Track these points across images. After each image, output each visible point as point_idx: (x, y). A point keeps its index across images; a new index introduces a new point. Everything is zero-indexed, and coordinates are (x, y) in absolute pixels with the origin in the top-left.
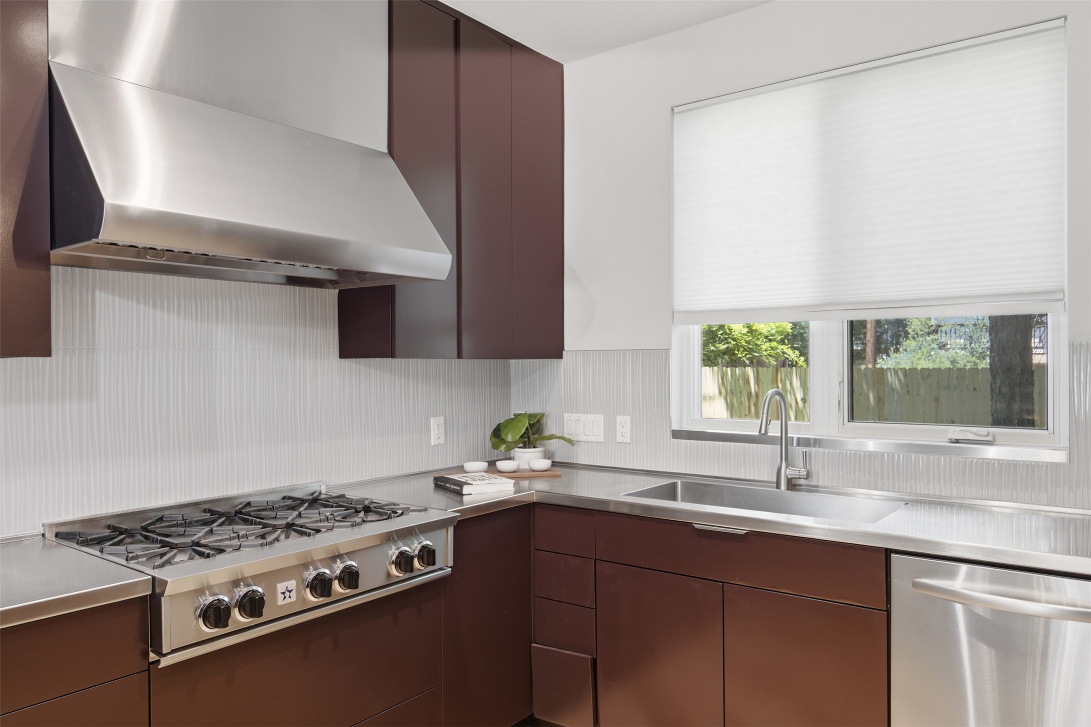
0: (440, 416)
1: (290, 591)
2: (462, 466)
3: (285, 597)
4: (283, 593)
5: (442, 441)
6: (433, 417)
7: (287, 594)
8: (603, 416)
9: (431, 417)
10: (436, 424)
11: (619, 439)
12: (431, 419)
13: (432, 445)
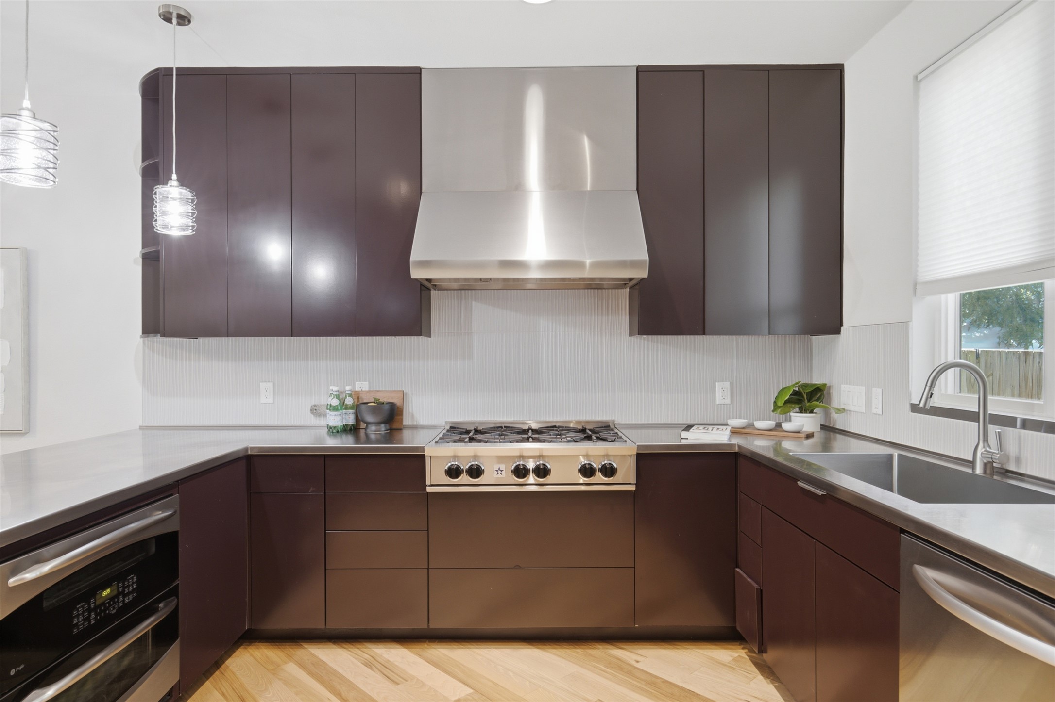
0: (726, 381)
1: (501, 471)
2: (753, 424)
3: (498, 473)
4: (497, 471)
5: (728, 401)
6: (719, 382)
7: (499, 472)
8: (864, 387)
9: (716, 382)
10: (721, 388)
11: (874, 411)
12: (717, 383)
13: (717, 403)
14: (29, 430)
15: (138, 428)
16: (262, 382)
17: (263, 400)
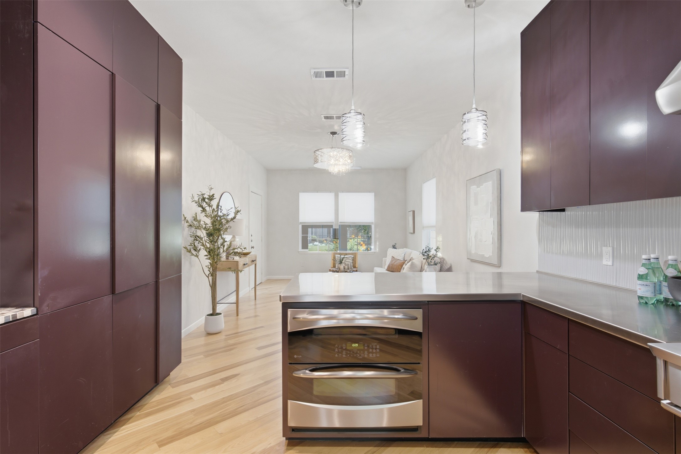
14: (501, 265)
15: (536, 271)
16: (605, 246)
17: (605, 262)
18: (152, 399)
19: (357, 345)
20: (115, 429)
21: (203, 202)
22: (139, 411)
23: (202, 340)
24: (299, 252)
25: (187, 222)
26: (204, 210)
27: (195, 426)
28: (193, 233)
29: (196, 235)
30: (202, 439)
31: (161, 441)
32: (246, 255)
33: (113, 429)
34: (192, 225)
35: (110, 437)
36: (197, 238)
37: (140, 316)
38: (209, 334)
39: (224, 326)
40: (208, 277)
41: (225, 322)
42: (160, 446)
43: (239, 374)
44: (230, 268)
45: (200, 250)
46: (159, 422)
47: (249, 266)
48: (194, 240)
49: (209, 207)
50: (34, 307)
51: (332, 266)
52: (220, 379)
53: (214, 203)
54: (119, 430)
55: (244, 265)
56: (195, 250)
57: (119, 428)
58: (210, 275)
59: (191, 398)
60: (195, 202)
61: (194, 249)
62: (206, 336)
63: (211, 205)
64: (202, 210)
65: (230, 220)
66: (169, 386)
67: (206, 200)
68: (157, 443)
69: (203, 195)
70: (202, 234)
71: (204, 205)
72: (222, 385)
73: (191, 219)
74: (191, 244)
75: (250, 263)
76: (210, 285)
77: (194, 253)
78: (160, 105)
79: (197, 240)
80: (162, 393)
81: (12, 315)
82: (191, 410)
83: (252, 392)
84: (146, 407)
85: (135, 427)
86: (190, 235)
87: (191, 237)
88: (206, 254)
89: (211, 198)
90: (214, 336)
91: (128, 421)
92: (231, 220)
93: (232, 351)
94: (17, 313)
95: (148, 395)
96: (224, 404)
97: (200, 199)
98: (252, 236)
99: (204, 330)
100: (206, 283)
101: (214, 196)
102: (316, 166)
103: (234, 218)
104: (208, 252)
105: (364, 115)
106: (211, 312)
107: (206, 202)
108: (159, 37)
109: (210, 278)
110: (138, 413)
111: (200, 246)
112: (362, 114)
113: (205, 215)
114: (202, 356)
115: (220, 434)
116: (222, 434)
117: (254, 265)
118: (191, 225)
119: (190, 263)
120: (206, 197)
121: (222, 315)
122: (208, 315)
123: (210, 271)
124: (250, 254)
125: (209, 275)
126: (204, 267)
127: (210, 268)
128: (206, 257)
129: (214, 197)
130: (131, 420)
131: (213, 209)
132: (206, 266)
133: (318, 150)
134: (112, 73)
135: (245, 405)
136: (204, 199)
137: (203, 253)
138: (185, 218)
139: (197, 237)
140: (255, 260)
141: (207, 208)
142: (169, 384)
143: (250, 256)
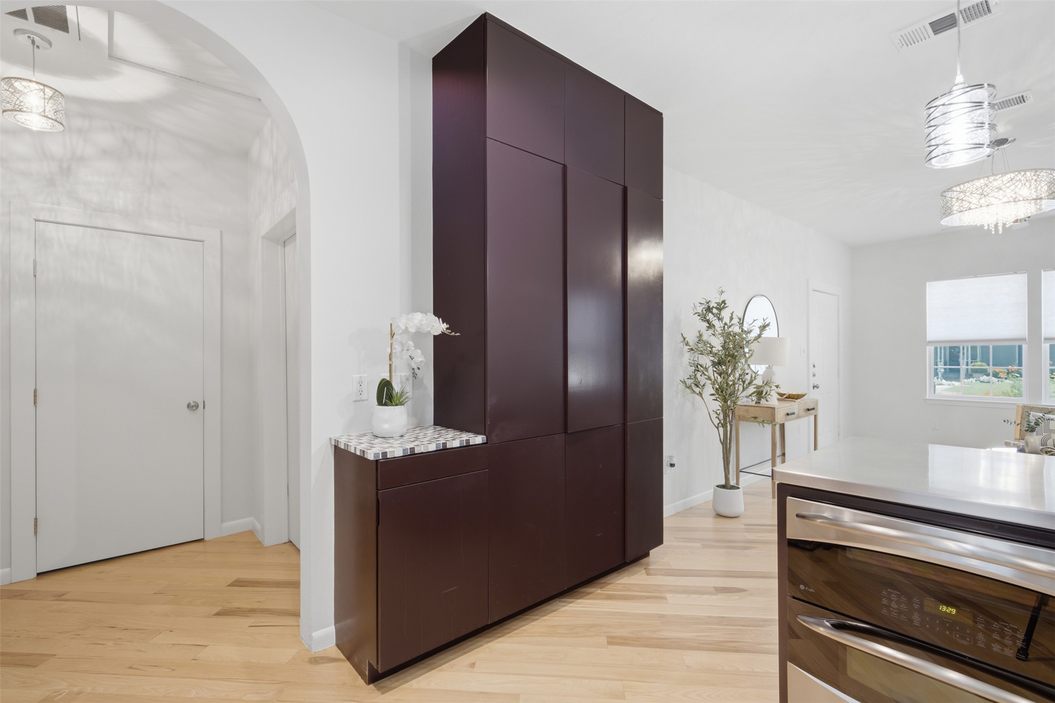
18: (619, 580)
19: (954, 611)
20: (571, 599)
21: (708, 314)
22: (601, 588)
23: (709, 522)
24: (925, 400)
25: (687, 344)
26: (711, 326)
27: (657, 639)
28: (693, 360)
29: (698, 364)
30: (661, 661)
31: (612, 637)
32: (796, 399)
33: (569, 599)
34: (694, 349)
35: (564, 606)
36: (697, 367)
37: (601, 466)
38: (720, 515)
39: (743, 509)
40: (718, 428)
41: (745, 504)
42: (609, 643)
43: (747, 590)
44: (755, 418)
45: (704, 385)
46: (617, 612)
47: (798, 417)
48: (695, 370)
49: (719, 321)
50: (485, 435)
51: (1018, 437)
52: (714, 587)
53: (726, 314)
54: (574, 602)
55: (788, 414)
56: (697, 386)
57: (575, 600)
58: (720, 425)
59: (665, 598)
60: (698, 314)
61: (695, 385)
62: (715, 517)
63: (720, 316)
64: (708, 325)
65: (752, 340)
66: (644, 571)
67: (715, 311)
68: (607, 637)
69: (708, 303)
70: (706, 361)
71: (710, 316)
72: (714, 597)
73: (694, 340)
74: (691, 377)
75: (802, 412)
76: (720, 440)
77: (697, 390)
78: (627, 187)
79: (698, 371)
80: (633, 577)
81: (466, 440)
82: (660, 614)
83: (757, 626)
84: (609, 586)
85: (591, 606)
86: (689, 363)
87: (691, 366)
88: (713, 392)
89: (722, 305)
90: (728, 520)
91: (587, 596)
92: (754, 340)
93: (747, 551)
94: (470, 439)
95: (617, 573)
96: (708, 626)
97: (704, 310)
98: (814, 366)
99: (712, 508)
100: (713, 437)
101: (726, 302)
102: (946, 222)
103: (759, 336)
104: (715, 389)
105: (993, 86)
106: (723, 482)
107: (713, 314)
108: (626, 96)
109: (721, 429)
110: (599, 591)
111: (702, 379)
112: (986, 85)
113: (712, 334)
114: (699, 545)
115: (687, 666)
116: (690, 667)
117: (814, 416)
118: (692, 349)
119: (693, 404)
120: (715, 306)
121: (741, 490)
122: (717, 486)
123: (719, 419)
124: (804, 397)
125: (718, 424)
126: (711, 413)
127: (719, 415)
128: (713, 397)
129: (725, 304)
130: (590, 595)
131: (724, 323)
132: (713, 411)
133: (950, 189)
134: (564, 165)
135: (737, 642)
136: (709, 310)
137: (709, 390)
138: (684, 339)
139: (699, 366)
140: (814, 409)
141: (716, 323)
142: (645, 569)
143: (801, 400)
